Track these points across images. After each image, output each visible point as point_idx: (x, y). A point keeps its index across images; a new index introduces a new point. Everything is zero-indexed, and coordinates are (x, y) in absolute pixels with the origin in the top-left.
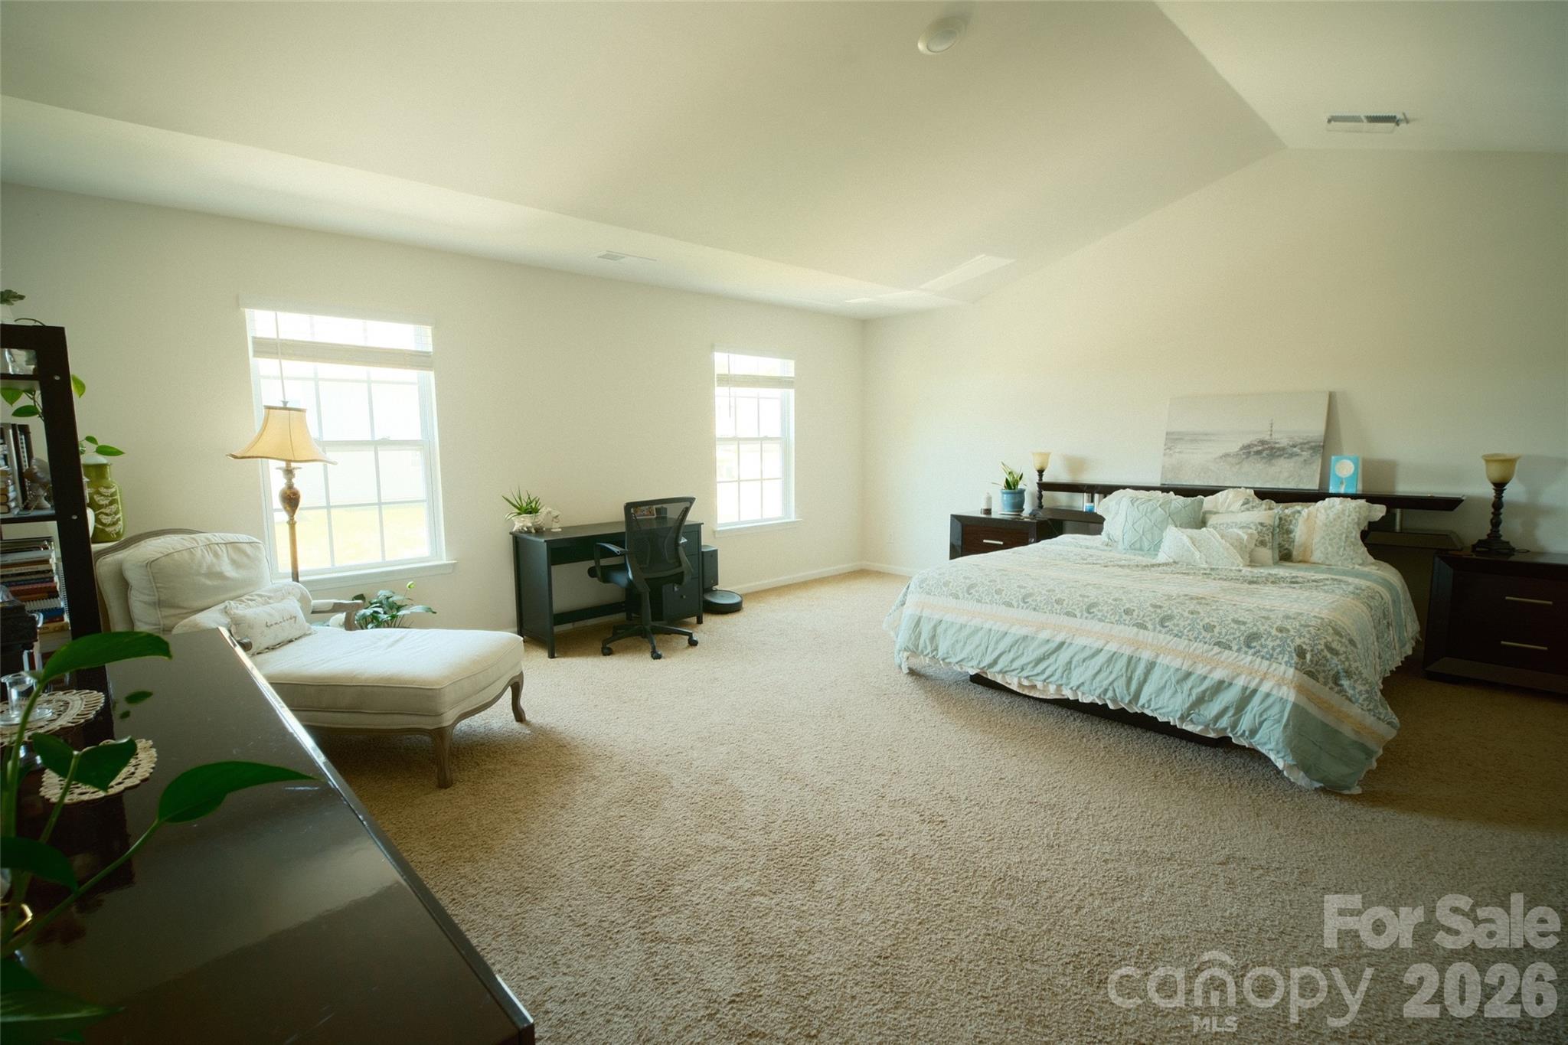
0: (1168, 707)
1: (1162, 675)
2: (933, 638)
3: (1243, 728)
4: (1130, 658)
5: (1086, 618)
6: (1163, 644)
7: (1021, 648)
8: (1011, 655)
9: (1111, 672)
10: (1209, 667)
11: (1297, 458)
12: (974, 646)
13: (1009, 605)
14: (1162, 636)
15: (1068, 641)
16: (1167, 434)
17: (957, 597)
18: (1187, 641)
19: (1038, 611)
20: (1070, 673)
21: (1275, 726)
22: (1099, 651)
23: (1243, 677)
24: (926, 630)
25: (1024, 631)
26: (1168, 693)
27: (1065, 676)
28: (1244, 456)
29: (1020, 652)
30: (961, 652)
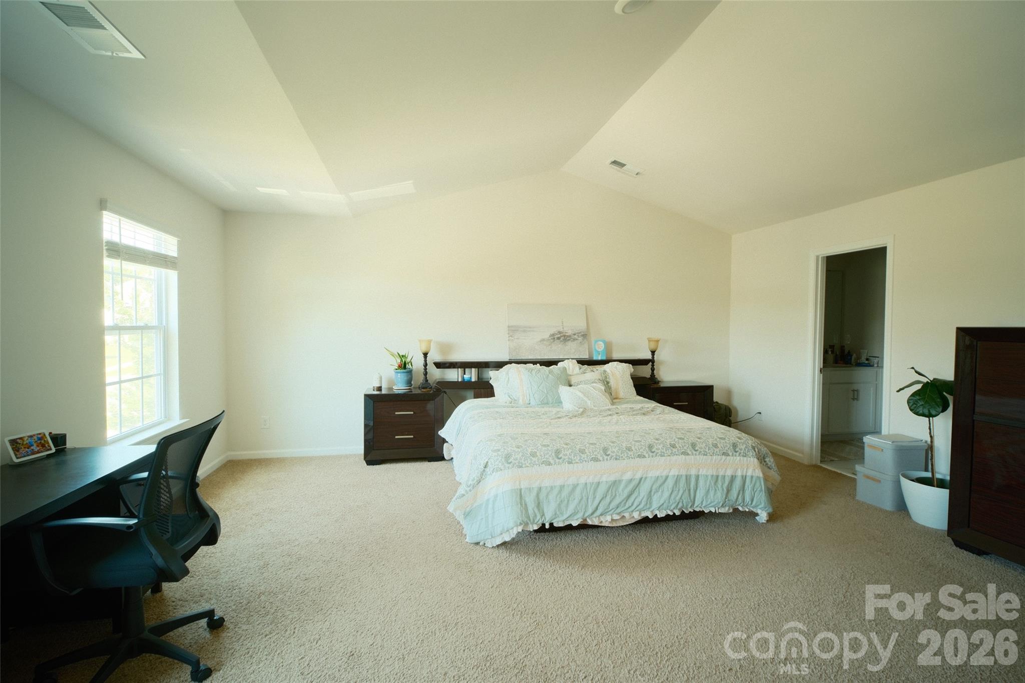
0: (714, 501)
1: (706, 481)
2: (539, 505)
3: (748, 500)
4: (686, 476)
5: (652, 457)
6: (700, 462)
7: (614, 492)
8: (608, 499)
9: (679, 490)
10: (724, 469)
11: (577, 341)
12: (576, 501)
13: (596, 460)
14: (698, 457)
15: (644, 476)
16: (509, 327)
17: (550, 464)
18: (710, 457)
19: (619, 459)
20: (651, 499)
21: (761, 494)
22: (667, 477)
23: (739, 470)
24: (530, 500)
25: (612, 478)
26: (712, 493)
27: (648, 503)
28: (552, 341)
29: (614, 495)
30: (567, 510)
